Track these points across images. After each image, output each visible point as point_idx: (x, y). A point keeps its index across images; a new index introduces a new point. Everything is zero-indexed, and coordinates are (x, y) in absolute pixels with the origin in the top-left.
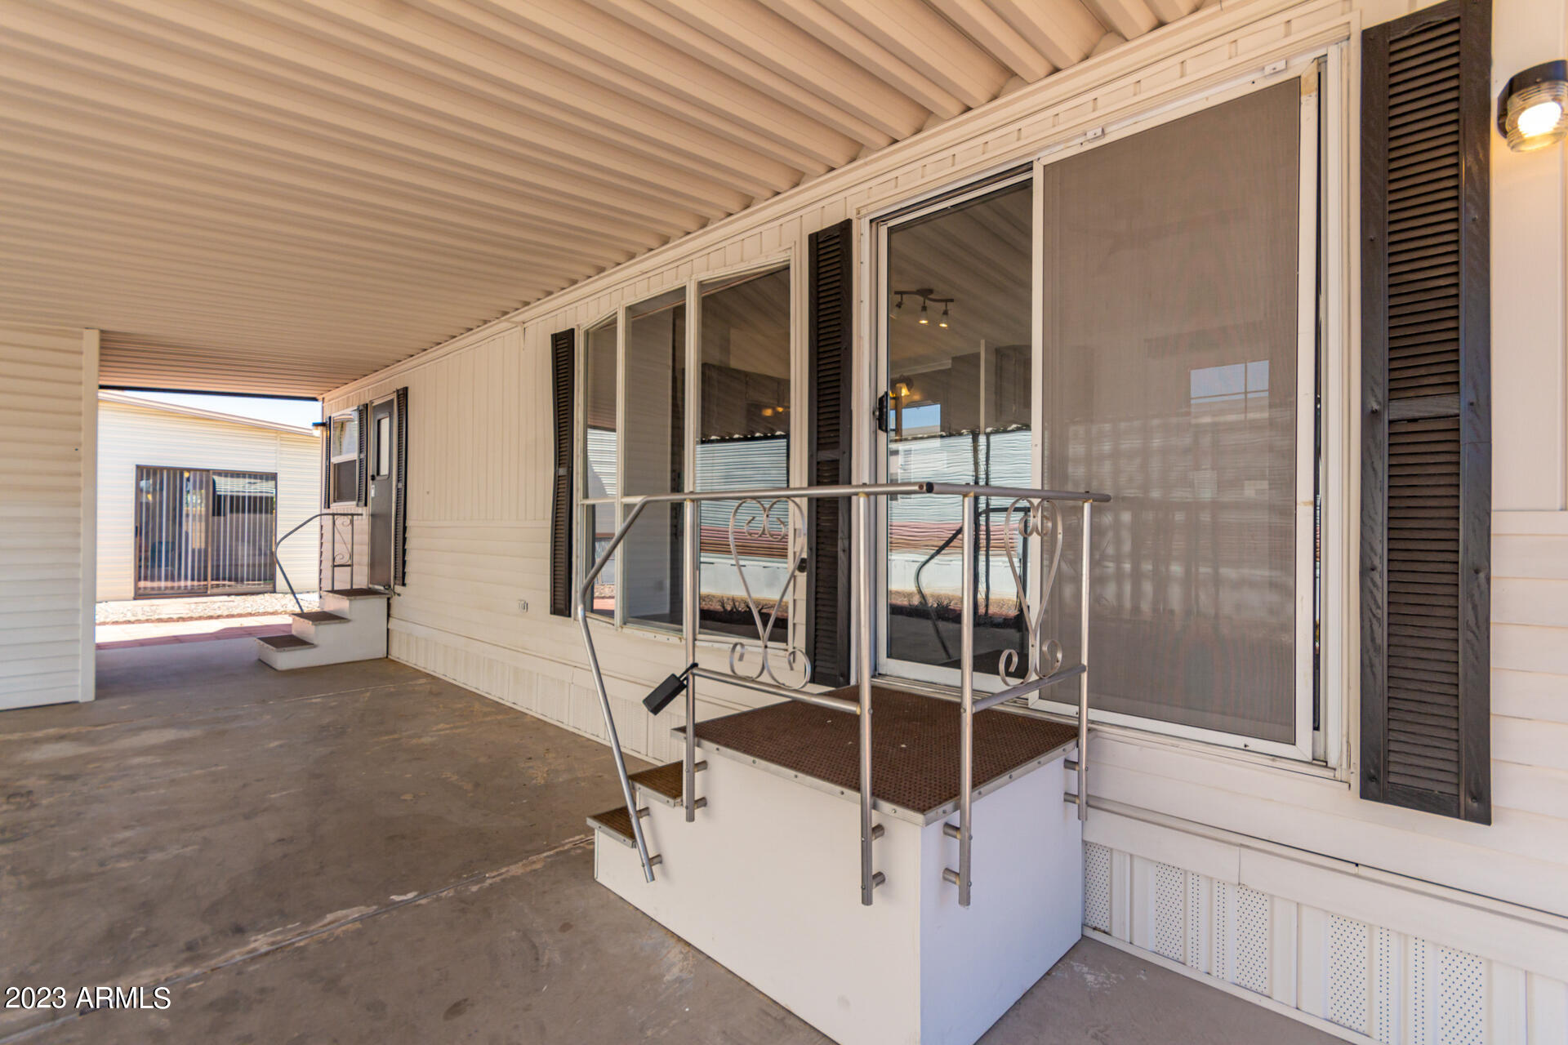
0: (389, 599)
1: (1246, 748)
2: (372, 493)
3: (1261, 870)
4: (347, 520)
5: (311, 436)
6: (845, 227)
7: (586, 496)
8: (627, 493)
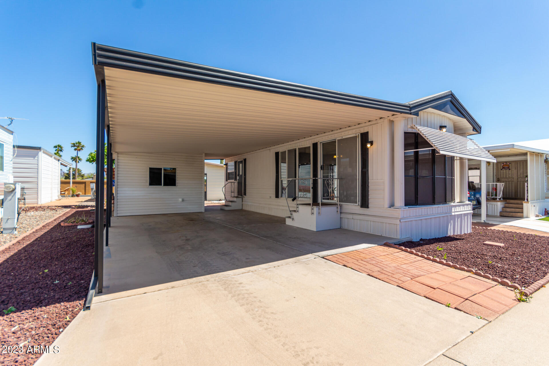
0: (242, 198)
1: (354, 205)
2: (238, 178)
3: (355, 217)
4: (233, 183)
5: (223, 167)
6: (317, 143)
7: (281, 179)
8: (288, 178)
